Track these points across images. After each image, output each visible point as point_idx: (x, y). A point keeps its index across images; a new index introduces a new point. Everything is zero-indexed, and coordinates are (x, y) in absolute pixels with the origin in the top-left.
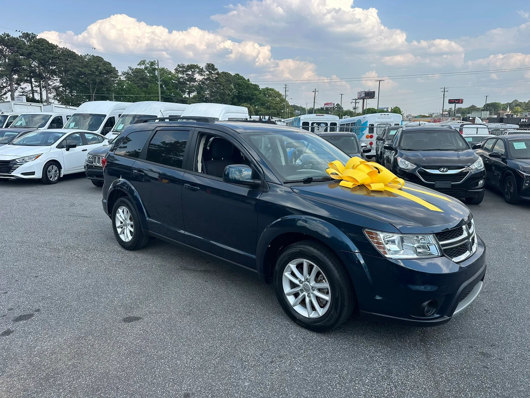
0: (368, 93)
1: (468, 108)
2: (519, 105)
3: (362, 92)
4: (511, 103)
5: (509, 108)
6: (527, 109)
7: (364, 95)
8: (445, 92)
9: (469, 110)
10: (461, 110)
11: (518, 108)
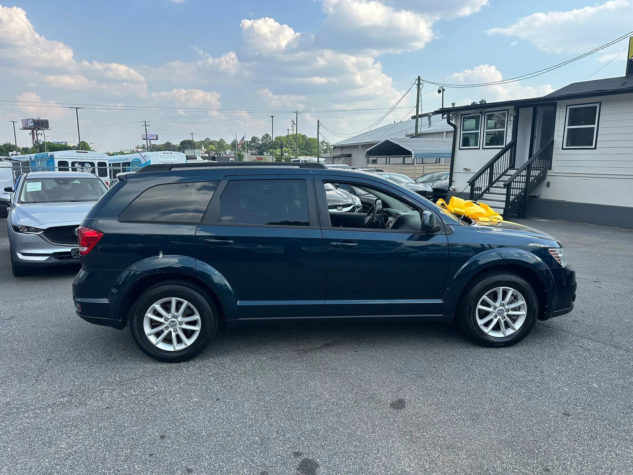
0: (38, 122)
1: (162, 145)
2: (212, 143)
3: (28, 119)
4: (204, 141)
5: (203, 147)
6: (220, 148)
7: (32, 124)
8: (147, 126)
9: (165, 148)
10: (156, 146)
11: (211, 147)
